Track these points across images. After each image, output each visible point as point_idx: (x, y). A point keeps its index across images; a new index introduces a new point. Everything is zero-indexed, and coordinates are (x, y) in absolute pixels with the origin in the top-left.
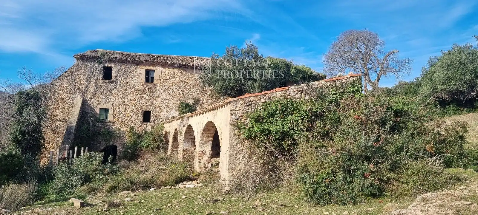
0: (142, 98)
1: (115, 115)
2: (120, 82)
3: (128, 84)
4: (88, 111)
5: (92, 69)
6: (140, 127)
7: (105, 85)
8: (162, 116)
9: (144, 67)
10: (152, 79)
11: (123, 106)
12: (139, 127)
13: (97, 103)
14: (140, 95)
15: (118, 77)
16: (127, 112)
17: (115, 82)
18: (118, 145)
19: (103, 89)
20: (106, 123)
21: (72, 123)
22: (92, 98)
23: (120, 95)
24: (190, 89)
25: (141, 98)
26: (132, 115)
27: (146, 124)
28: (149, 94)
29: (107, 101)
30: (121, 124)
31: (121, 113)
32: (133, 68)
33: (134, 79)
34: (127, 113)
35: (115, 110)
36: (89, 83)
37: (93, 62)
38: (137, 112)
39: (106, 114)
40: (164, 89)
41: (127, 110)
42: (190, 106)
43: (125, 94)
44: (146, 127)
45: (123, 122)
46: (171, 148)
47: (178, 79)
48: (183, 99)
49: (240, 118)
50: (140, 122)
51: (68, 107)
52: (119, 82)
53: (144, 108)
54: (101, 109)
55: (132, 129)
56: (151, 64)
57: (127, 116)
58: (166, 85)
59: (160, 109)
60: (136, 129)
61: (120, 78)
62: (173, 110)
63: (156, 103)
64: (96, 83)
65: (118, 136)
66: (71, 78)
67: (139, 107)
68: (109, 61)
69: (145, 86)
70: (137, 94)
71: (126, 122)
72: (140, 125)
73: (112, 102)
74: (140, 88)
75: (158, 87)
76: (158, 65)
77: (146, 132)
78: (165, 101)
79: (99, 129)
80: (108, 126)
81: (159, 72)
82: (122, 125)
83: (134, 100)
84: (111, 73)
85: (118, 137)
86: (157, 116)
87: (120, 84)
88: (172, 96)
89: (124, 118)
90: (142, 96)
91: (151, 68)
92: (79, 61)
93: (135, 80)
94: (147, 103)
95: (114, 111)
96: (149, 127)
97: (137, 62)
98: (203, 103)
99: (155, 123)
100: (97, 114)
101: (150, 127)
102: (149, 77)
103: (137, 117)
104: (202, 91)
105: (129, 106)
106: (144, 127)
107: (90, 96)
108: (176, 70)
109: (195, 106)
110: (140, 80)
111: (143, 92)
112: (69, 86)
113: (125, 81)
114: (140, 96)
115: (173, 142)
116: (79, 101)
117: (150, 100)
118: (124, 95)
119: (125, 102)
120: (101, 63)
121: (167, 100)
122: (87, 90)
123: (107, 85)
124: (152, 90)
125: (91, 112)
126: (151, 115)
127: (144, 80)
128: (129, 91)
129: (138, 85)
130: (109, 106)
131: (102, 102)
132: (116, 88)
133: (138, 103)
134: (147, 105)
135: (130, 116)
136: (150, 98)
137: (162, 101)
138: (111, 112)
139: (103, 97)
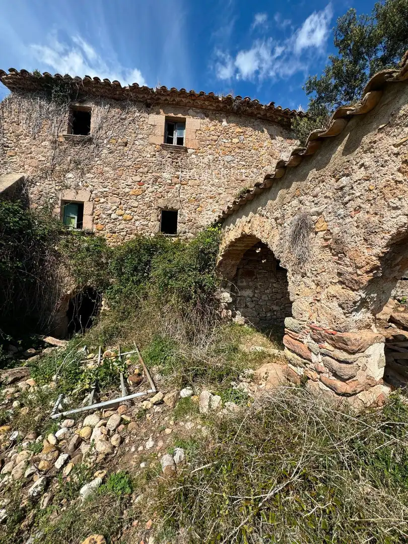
0: (158, 181)
1: (96, 217)
2: (109, 142)
3: (126, 149)
7: (73, 149)
9: (161, 112)
10: (180, 141)
11: (116, 196)
13: (57, 188)
14: (153, 172)
15: (104, 131)
16: (126, 210)
17: (97, 141)
19: (70, 157)
22: (44, 178)
23: (107, 172)
25: (156, 179)
26: (137, 217)
27: (167, 238)
28: (173, 171)
29: (80, 184)
30: (110, 237)
31: (110, 212)
32: (136, 113)
33: (140, 136)
34: (124, 214)
35: (97, 206)
38: (148, 211)
39: (78, 214)
40: (206, 160)
41: (124, 206)
43: (121, 170)
45: (115, 233)
50: (153, 235)
52: (105, 142)
53: (161, 203)
56: (177, 104)
57: (125, 220)
58: (210, 152)
59: (198, 205)
61: (109, 132)
63: (189, 192)
64: (55, 143)
67: (152, 199)
69: (165, 153)
70: (146, 169)
71: (122, 233)
73: (90, 187)
74: (153, 157)
75: (193, 156)
76: (194, 106)
78: (209, 189)
81: (194, 124)
82: (113, 241)
83: (141, 183)
86: (191, 221)
87: (108, 146)
89: (118, 223)
90: (159, 174)
91: (178, 114)
93: (143, 138)
94: (169, 192)
95: (94, 208)
99: (186, 238)
103: (146, 223)
105: (128, 198)
107: (39, 172)
110: (152, 139)
111: (161, 166)
113: (120, 140)
114: (153, 174)
117: (175, 184)
118: (117, 172)
119: (119, 188)
121: (213, 185)
123: (78, 146)
124: (180, 162)
126: (178, 218)
127: (161, 140)
128: (130, 163)
129: (150, 149)
130: (83, 196)
131: (67, 187)
132: (98, 156)
133: (150, 189)
134: (170, 195)
135: (131, 219)
136: (175, 180)
137: (203, 187)
138: (87, 210)
139: (70, 175)
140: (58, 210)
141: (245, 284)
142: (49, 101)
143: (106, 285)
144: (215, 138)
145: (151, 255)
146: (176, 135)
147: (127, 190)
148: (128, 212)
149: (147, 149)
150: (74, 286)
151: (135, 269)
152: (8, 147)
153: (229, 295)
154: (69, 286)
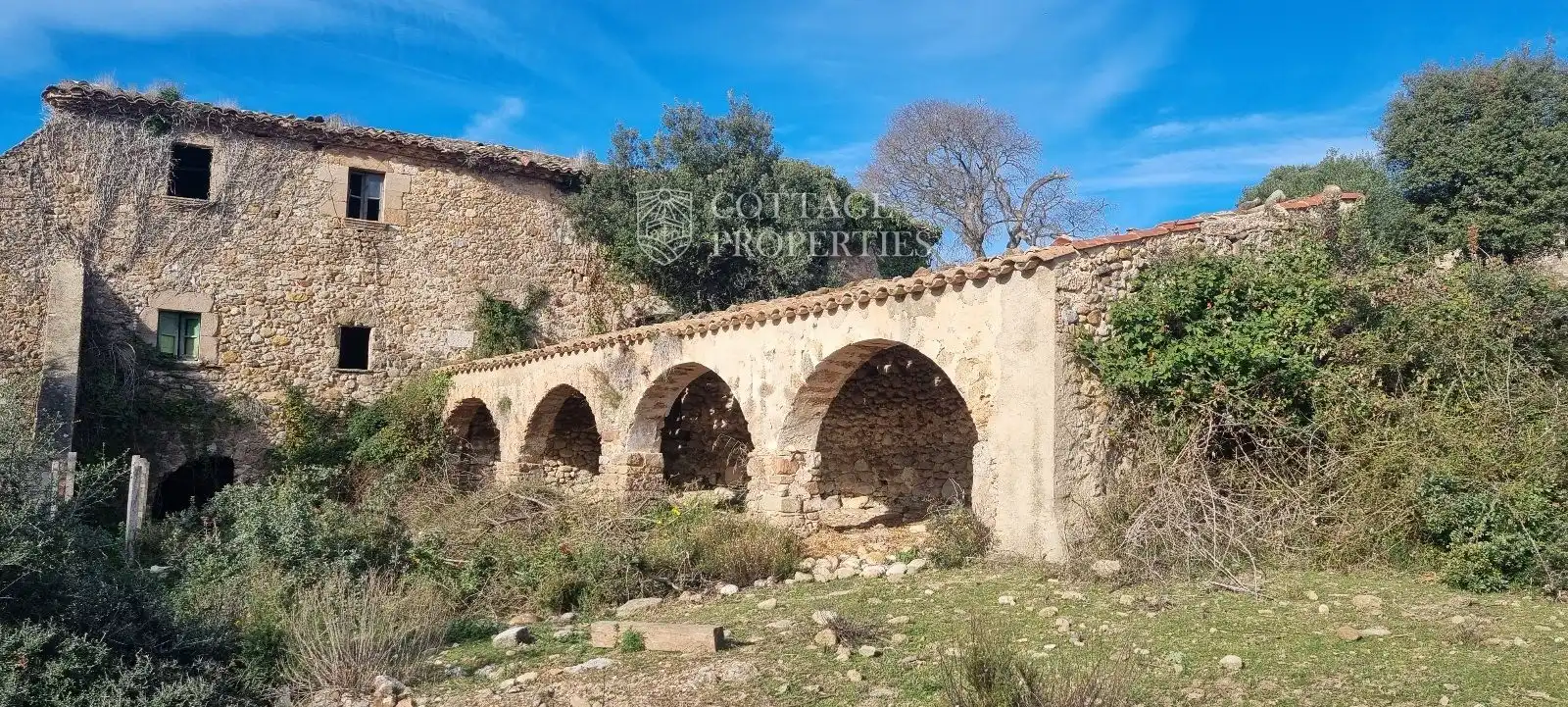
0: (337, 278)
1: (224, 340)
2: (246, 212)
3: (278, 222)
4: (109, 319)
5: (126, 149)
6: (330, 387)
7: (181, 220)
8: (411, 347)
9: (343, 158)
11: (260, 303)
12: (324, 390)
13: (149, 287)
14: (328, 263)
15: (237, 192)
16: (278, 327)
17: (225, 208)
18: (237, 456)
19: (173, 234)
20: (188, 369)
21: (63, 367)
22: (124, 269)
23: (243, 262)
24: (513, 254)
25: (333, 276)
26: (298, 340)
27: (353, 376)
28: (363, 263)
29: (192, 281)
30: (250, 374)
31: (249, 330)
32: (299, 158)
33: (303, 201)
34: (275, 334)
35: (225, 321)
36: (110, 206)
37: (130, 123)
38: (318, 329)
39: (183, 334)
40: (420, 246)
41: (275, 321)
42: (515, 312)
43: (268, 260)
44: (354, 389)
45: (259, 366)
46: (520, 461)
47: (471, 213)
48: (490, 287)
49: (1082, 318)
50: (327, 369)
51: (20, 299)
52: (240, 210)
53: (344, 316)
54: (161, 312)
55: (297, 395)
56: (372, 149)
57: (277, 345)
58: (427, 230)
59: (407, 321)
60: (311, 397)
61: (248, 194)
62: (457, 327)
63: (392, 297)
64: (143, 207)
65: (238, 421)
66: (32, 183)
67: (325, 309)
68: (199, 127)
69: (349, 231)
70: (315, 259)
71: (271, 368)
72: (331, 379)
73: (211, 286)
74: (328, 238)
75: (399, 237)
76: (400, 154)
77: (354, 406)
78: (424, 293)
79: (156, 391)
80: (195, 381)
81: (398, 181)
82: (255, 380)
83: (306, 283)
84: (207, 174)
85: (240, 423)
86: (395, 347)
87: (245, 217)
88: (452, 272)
89: (264, 350)
90: (338, 268)
91: (371, 164)
92: (68, 116)
93: (310, 204)
94: (355, 297)
95: (220, 323)
96: (364, 389)
97: (316, 139)
98: (559, 304)
99: (386, 376)
100: (151, 333)
101: (371, 389)
102: (361, 199)
103: (315, 349)
104: (557, 261)
105: (282, 307)
106: (343, 390)
107: (116, 260)
108: (467, 180)
109: (531, 313)
111: (342, 254)
112: (23, 215)
113: (265, 208)
114: (327, 267)
115: (526, 437)
116: (68, 277)
117: (367, 284)
118: (262, 261)
119: (266, 289)
120: (163, 129)
121: (432, 287)
122: (102, 235)
123: (189, 217)
124: (376, 248)
125: (122, 324)
126: (372, 341)
127: (343, 214)
128: (285, 247)
129: (321, 224)
130: (198, 304)
131: (168, 287)
132: (226, 233)
133: (323, 293)
134: (358, 302)
135: (289, 343)
136: (368, 278)
137: (415, 290)
138: (204, 327)
139: (172, 265)
141: (481, 447)
144: (436, 206)
146: (365, 195)
147: (280, 293)
148: (281, 330)
149: (317, 224)
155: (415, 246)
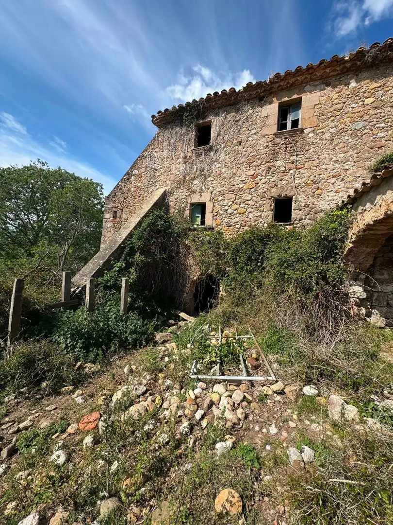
0: (272, 170)
1: (216, 214)
2: (225, 146)
3: (240, 147)
7: (199, 160)
8: (322, 205)
9: (275, 101)
10: (295, 123)
11: (231, 193)
13: (187, 194)
14: (266, 163)
15: (222, 138)
16: (240, 204)
17: (216, 148)
22: (179, 188)
25: (270, 169)
26: (250, 209)
28: (287, 157)
29: (203, 188)
30: (227, 230)
31: (226, 208)
32: (251, 109)
33: (254, 131)
34: (239, 208)
35: (216, 204)
38: (261, 202)
39: (202, 213)
40: (327, 136)
41: (239, 201)
43: (236, 169)
45: (231, 226)
47: (369, 101)
50: (266, 224)
52: (222, 147)
53: (275, 192)
54: (193, 205)
56: (292, 86)
57: (240, 214)
58: (332, 124)
59: (317, 188)
61: (226, 137)
66: (151, 160)
67: (265, 190)
69: (279, 140)
70: (259, 162)
71: (237, 226)
73: (211, 188)
74: (266, 148)
75: (311, 135)
76: (311, 80)
78: (331, 167)
81: (311, 99)
82: (229, 233)
83: (254, 177)
86: (309, 207)
87: (225, 149)
88: (353, 147)
89: (233, 217)
90: (272, 164)
91: (293, 96)
93: (256, 132)
94: (282, 179)
95: (214, 206)
99: (302, 225)
102: (287, 122)
103: (259, 214)
105: (242, 193)
107: (176, 184)
110: (265, 131)
111: (274, 156)
112: (148, 173)
113: (235, 141)
114: (266, 165)
117: (290, 170)
118: (232, 170)
119: (234, 185)
121: (337, 162)
123: (202, 157)
124: (295, 146)
126: (293, 205)
127: (274, 129)
128: (244, 160)
129: (263, 142)
130: (205, 198)
131: (194, 192)
132: (217, 160)
133: (263, 181)
134: (284, 182)
135: (245, 212)
136: (290, 165)
137: (323, 166)
138: (208, 209)
139: (196, 182)
140: (187, 212)
141: (386, 276)
142: (181, 126)
143: (223, 273)
144: (339, 106)
145: (265, 244)
146: (290, 118)
147: (241, 185)
148: (242, 206)
149: (261, 142)
150: (199, 273)
151: (249, 259)
152: (157, 170)
153: (361, 289)
154: (195, 273)
155: (324, 137)
